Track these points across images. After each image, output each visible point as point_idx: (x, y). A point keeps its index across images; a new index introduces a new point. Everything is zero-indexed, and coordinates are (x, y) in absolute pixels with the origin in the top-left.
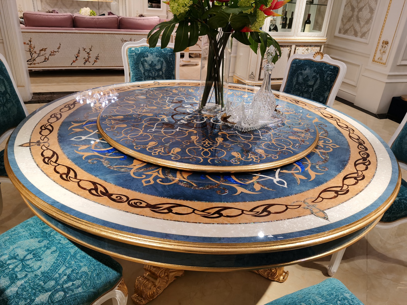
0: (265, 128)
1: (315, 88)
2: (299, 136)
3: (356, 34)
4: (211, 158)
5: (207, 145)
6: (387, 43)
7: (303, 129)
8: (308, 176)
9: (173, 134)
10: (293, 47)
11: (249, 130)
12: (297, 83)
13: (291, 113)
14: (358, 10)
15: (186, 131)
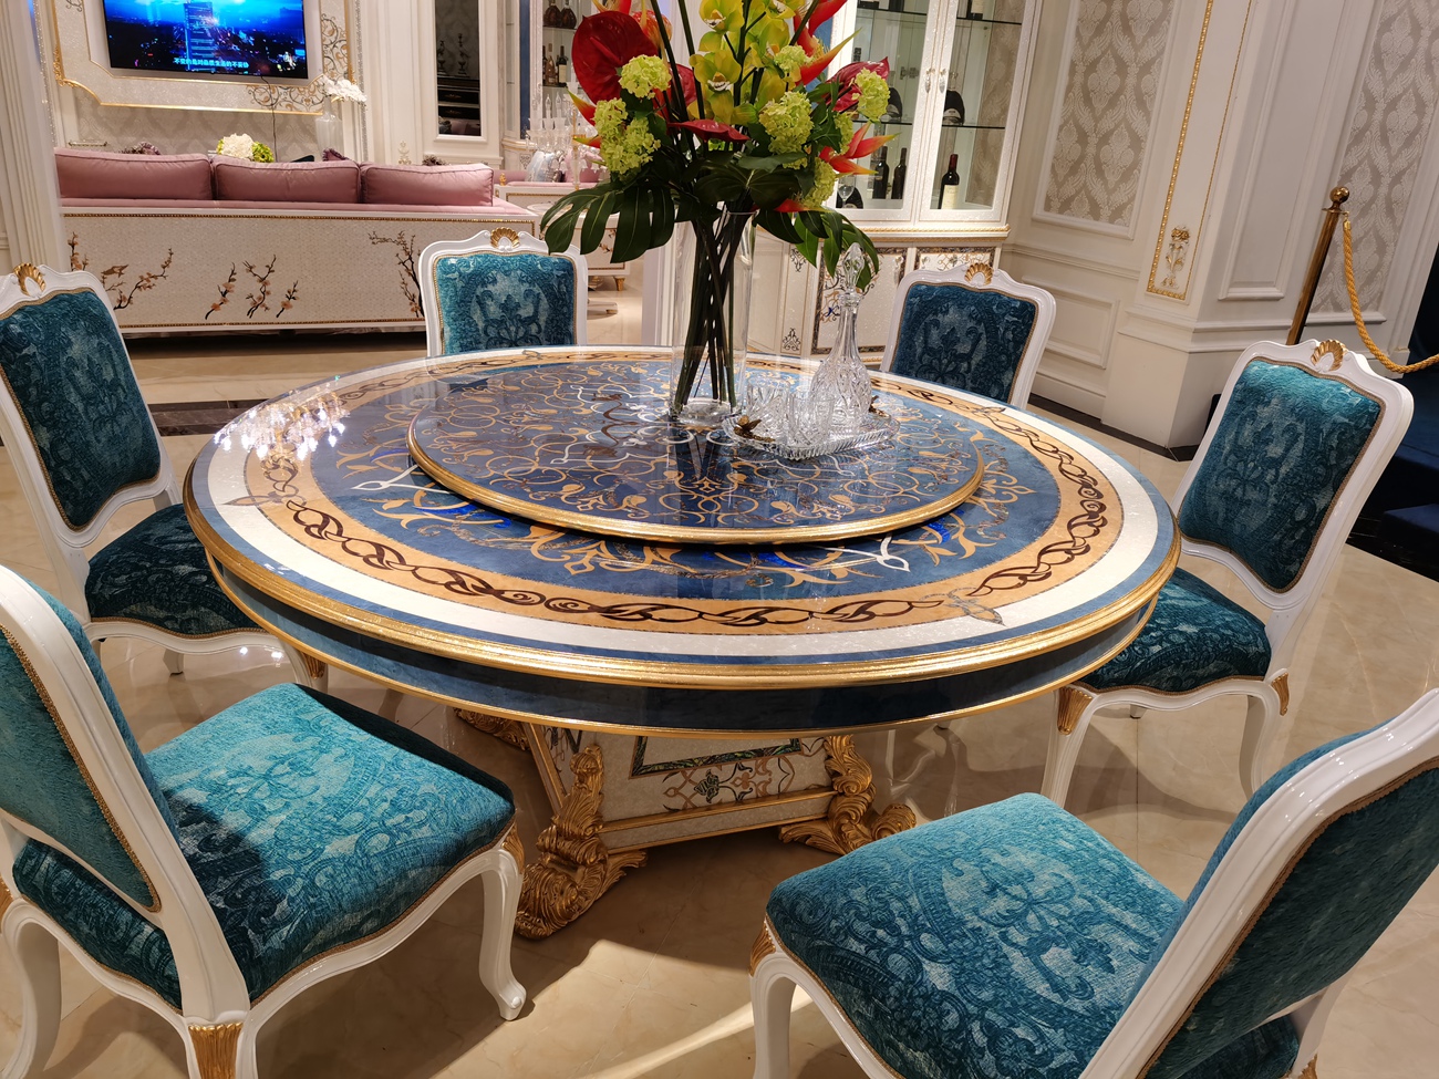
0: (846, 452)
1: (976, 359)
2: (935, 468)
3: (1095, 212)
4: (724, 515)
5: (707, 489)
6: (1184, 236)
7: (944, 453)
8: (959, 550)
9: (617, 467)
10: (912, 252)
11: (808, 456)
12: (927, 349)
13: (914, 418)
14: (1096, 141)
15: (649, 461)
